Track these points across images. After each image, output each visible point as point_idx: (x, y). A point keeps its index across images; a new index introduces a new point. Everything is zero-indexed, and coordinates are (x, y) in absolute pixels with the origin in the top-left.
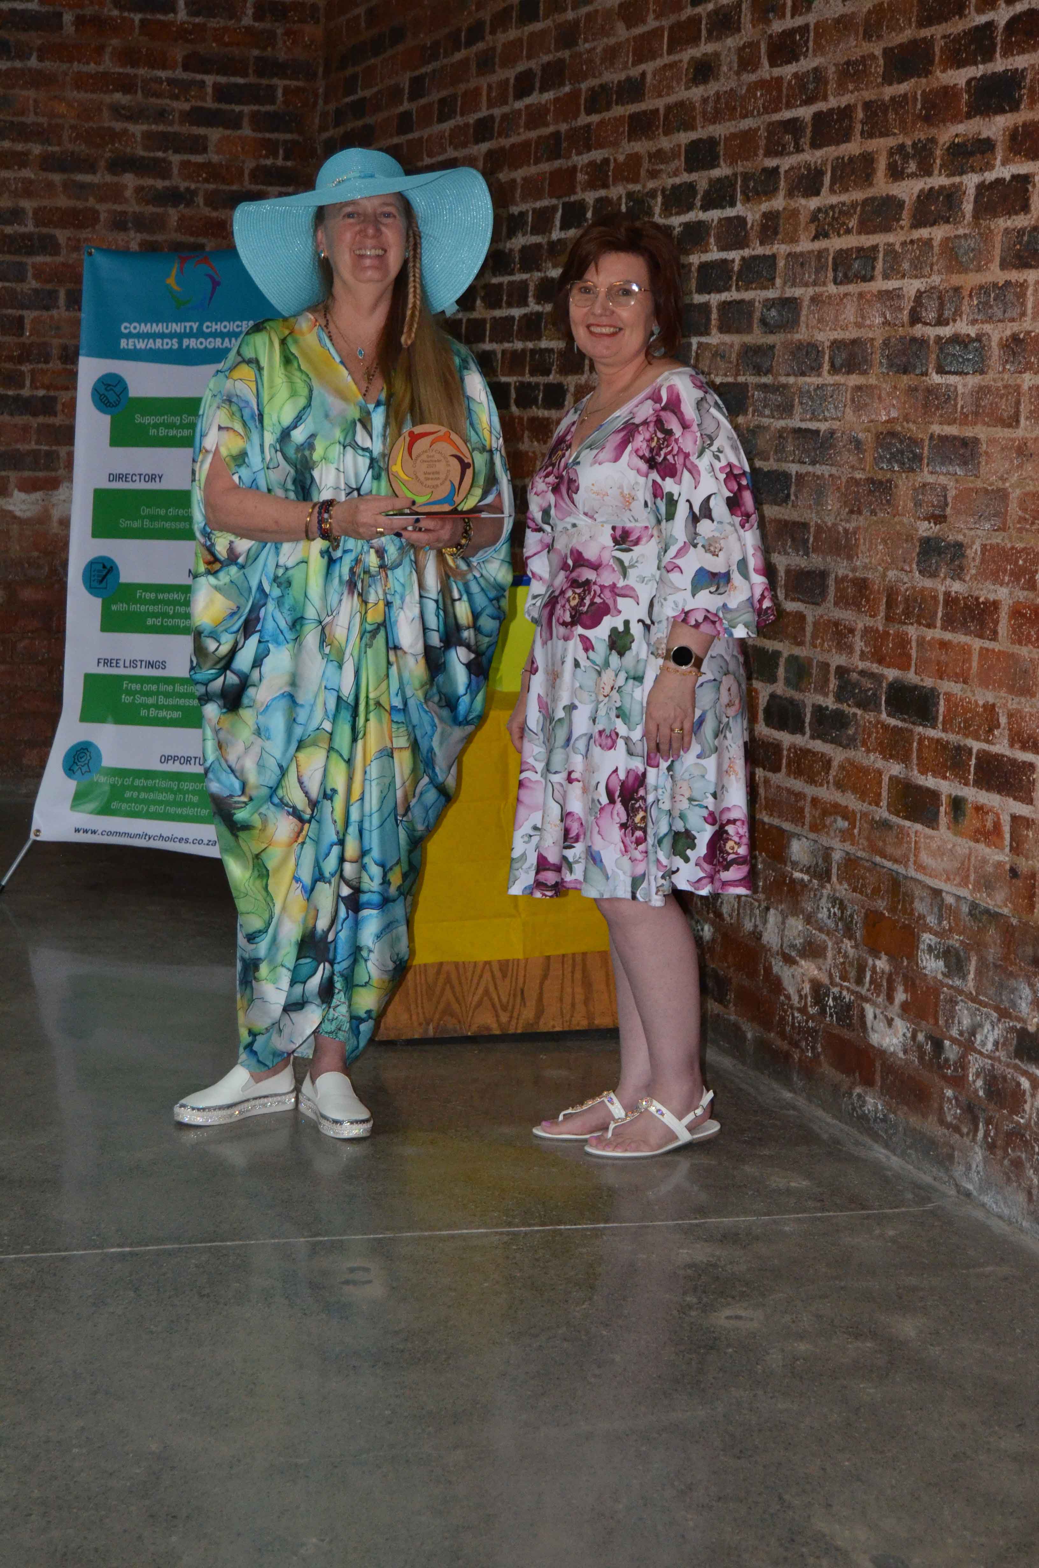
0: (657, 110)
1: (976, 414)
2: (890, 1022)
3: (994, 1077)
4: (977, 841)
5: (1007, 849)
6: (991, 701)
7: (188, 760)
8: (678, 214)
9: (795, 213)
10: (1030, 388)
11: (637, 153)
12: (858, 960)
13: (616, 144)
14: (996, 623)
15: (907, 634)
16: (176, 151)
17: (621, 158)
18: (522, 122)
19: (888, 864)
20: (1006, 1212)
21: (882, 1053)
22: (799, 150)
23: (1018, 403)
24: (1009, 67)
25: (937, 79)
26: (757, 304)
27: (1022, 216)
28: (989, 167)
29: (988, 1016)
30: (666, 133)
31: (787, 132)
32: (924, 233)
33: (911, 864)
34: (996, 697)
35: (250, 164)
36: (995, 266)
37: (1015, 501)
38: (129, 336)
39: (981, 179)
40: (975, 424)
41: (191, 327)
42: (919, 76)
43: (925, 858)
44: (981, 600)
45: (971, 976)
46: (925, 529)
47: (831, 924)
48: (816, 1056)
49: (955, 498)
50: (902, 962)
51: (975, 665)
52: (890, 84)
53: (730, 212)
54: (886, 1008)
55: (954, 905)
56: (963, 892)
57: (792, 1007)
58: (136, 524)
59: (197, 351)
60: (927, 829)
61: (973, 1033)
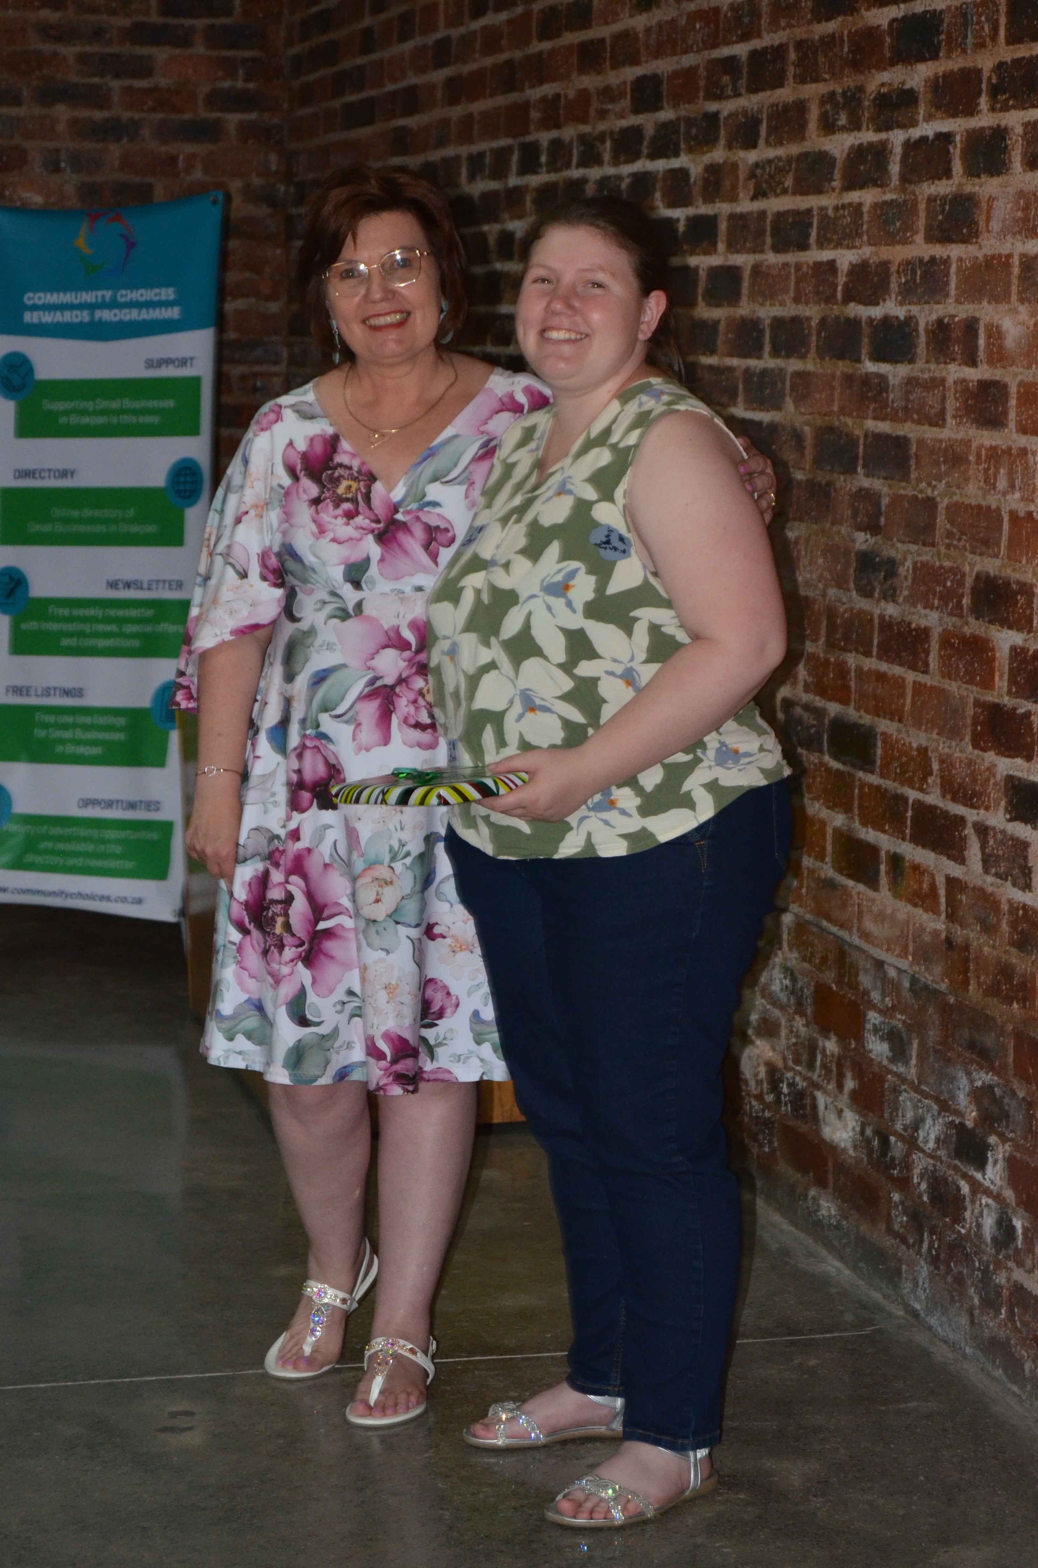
0: (602, 41)
1: (906, 409)
2: (840, 1113)
3: (936, 1179)
4: (915, 905)
5: (943, 916)
6: (924, 743)
7: (110, 804)
8: (627, 162)
9: (735, 167)
10: (955, 383)
11: (585, 89)
12: (809, 1040)
13: (566, 77)
14: (927, 652)
15: (846, 663)
16: (117, 75)
17: (572, 94)
18: (478, 47)
19: (834, 929)
20: (951, 1336)
21: (833, 1148)
22: (737, 95)
23: (944, 399)
24: (928, 8)
25: (862, 17)
26: (701, 272)
27: (944, 181)
28: (914, 123)
29: (929, 1109)
30: (615, 66)
31: (725, 73)
32: (854, 196)
33: (855, 930)
34: (929, 739)
35: (204, 89)
36: (919, 238)
37: (944, 512)
38: (35, 308)
39: (906, 136)
40: (905, 421)
41: (103, 296)
42: (845, 15)
43: (869, 925)
44: (913, 626)
45: (914, 1062)
46: (862, 540)
47: (783, 997)
48: (773, 1152)
49: (888, 506)
50: (850, 1044)
51: (909, 701)
52: (819, 22)
53: (675, 163)
54: (836, 1097)
55: (896, 979)
56: (904, 964)
57: (749, 1094)
58: (47, 528)
59: (111, 324)
60: (868, 890)
61: (916, 1129)
